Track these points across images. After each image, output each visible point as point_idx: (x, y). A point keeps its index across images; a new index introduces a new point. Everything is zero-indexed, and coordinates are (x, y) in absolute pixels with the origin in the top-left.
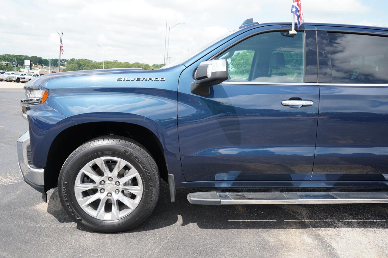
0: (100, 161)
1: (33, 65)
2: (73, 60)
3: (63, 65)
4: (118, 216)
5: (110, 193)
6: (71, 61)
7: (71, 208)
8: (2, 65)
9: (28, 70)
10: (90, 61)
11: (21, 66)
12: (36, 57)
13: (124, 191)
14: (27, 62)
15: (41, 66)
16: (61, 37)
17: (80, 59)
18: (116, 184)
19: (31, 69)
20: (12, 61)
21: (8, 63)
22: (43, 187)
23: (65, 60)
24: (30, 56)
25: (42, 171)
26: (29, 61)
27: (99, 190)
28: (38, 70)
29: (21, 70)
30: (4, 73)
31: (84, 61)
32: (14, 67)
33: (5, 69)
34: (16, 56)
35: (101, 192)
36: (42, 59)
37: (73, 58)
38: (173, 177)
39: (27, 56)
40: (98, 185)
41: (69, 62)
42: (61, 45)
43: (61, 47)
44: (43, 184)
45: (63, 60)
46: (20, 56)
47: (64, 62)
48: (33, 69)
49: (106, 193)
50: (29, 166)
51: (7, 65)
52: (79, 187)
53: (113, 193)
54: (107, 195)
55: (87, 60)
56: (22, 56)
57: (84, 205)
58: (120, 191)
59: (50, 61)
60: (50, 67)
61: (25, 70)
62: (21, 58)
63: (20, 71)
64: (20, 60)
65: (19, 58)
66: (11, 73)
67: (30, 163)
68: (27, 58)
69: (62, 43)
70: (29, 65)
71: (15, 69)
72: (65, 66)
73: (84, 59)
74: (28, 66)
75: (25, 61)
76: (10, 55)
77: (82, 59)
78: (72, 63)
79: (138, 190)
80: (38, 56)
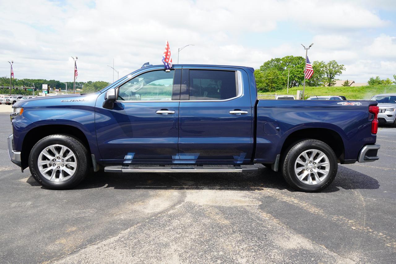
0: (52, 147)
1: (51, 89)
2: (90, 83)
3: (80, 88)
4: (63, 180)
5: (59, 166)
6: (88, 84)
7: (36, 175)
8: (22, 90)
9: (46, 94)
10: (106, 83)
11: (40, 90)
12: (54, 80)
13: (67, 165)
14: (45, 86)
15: (58, 90)
16: (75, 62)
17: (97, 82)
18: (62, 161)
19: (48, 93)
20: (30, 85)
21: (27, 87)
22: (20, 163)
23: (83, 83)
24: (48, 80)
25: (20, 153)
26: (46, 85)
27: (52, 164)
28: (55, 93)
29: (40, 94)
30: (22, 97)
31: (101, 83)
32: (33, 91)
33: (24, 94)
34: (35, 80)
35: (53, 166)
36: (60, 82)
37: (90, 81)
38: (94, 156)
39: (45, 80)
40: (51, 161)
41: (86, 85)
42: (75, 69)
43: (76, 71)
44: (20, 161)
45: (81, 83)
46: (39, 80)
47: (81, 85)
48: (51, 92)
49: (56, 166)
50: (13, 151)
51: (26, 90)
52: (40, 162)
53: (61, 167)
54: (57, 168)
55: (103, 82)
56: (41, 80)
57: (43, 173)
58: (65, 165)
59: (66, 84)
60: (66, 91)
61: (43, 94)
62: (39, 82)
63: (38, 95)
64: (39, 84)
65: (38, 82)
66: (29, 97)
67: (13, 150)
68: (45, 82)
69: (76, 67)
70: (47, 88)
71: (34, 93)
72: (82, 89)
73: (100, 81)
74: (46, 90)
75: (43, 85)
76: (29, 79)
77: (99, 82)
78: (89, 86)
79: (74, 164)
80: (56, 80)
